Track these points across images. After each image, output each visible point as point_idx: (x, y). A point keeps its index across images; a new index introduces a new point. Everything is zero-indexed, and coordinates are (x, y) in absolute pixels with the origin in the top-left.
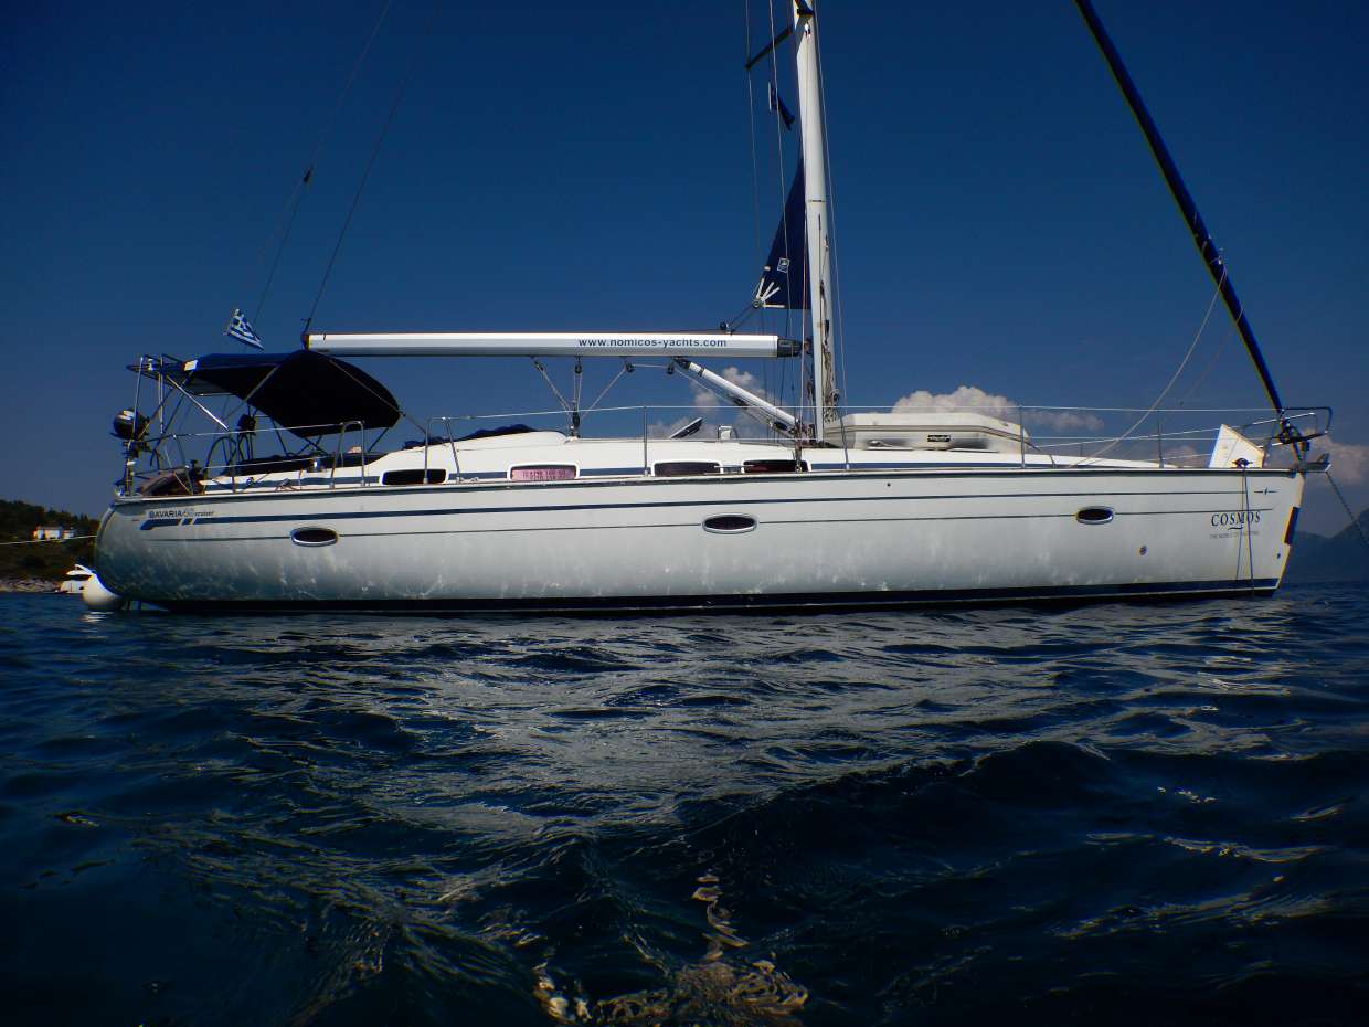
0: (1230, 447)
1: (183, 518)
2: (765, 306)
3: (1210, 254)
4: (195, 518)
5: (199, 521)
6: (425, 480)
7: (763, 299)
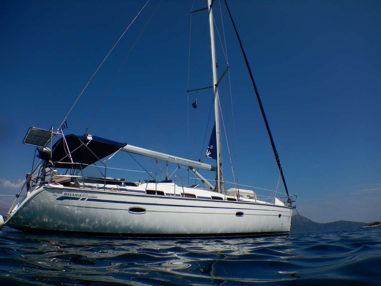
0: (278, 202)
1: (81, 198)
2: (208, 157)
3: (278, 161)
4: (87, 198)
5: (89, 200)
6: (156, 193)
7: (208, 155)
